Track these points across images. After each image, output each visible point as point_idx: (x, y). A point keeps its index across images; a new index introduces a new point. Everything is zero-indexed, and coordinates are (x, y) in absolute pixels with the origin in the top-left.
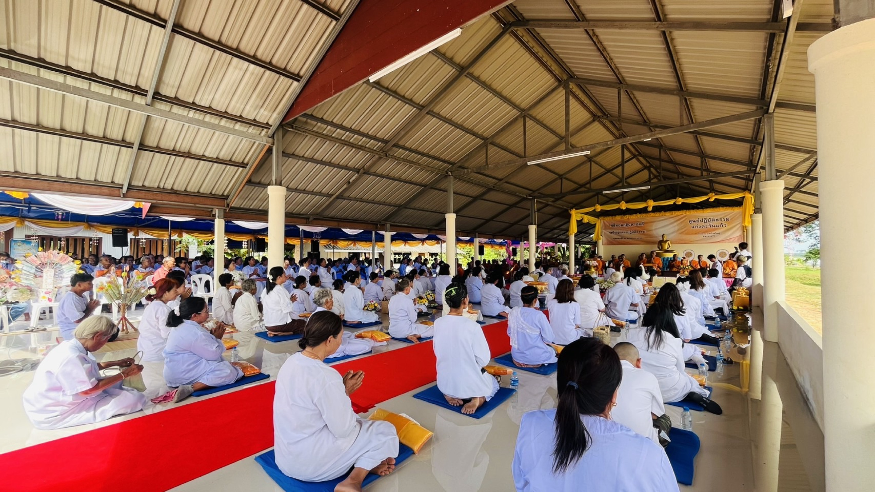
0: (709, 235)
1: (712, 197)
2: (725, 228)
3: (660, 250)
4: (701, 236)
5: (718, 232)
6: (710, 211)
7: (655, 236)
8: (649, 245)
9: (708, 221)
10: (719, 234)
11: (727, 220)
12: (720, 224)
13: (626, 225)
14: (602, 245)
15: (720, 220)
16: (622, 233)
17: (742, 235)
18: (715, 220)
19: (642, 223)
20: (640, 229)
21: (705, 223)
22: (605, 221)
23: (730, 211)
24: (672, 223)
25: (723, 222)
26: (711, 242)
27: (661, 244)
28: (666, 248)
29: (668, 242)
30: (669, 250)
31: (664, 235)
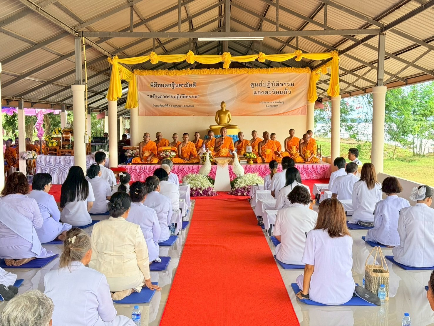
0: (273, 104)
1: (300, 55)
2: (290, 96)
3: (219, 125)
4: (263, 106)
5: (282, 100)
6: (275, 72)
7: (210, 103)
8: (203, 117)
9: (271, 85)
10: (283, 103)
11: (292, 85)
12: (285, 90)
13: (172, 85)
14: (138, 115)
15: (284, 85)
16: (166, 97)
17: (307, 106)
18: (280, 85)
19: (194, 84)
20: (192, 93)
21: (268, 87)
22: (142, 77)
23: (296, 73)
24: (231, 86)
25: (288, 88)
26: (274, 114)
27: (220, 116)
28: (226, 122)
29: (229, 113)
30: (230, 125)
31: (223, 103)
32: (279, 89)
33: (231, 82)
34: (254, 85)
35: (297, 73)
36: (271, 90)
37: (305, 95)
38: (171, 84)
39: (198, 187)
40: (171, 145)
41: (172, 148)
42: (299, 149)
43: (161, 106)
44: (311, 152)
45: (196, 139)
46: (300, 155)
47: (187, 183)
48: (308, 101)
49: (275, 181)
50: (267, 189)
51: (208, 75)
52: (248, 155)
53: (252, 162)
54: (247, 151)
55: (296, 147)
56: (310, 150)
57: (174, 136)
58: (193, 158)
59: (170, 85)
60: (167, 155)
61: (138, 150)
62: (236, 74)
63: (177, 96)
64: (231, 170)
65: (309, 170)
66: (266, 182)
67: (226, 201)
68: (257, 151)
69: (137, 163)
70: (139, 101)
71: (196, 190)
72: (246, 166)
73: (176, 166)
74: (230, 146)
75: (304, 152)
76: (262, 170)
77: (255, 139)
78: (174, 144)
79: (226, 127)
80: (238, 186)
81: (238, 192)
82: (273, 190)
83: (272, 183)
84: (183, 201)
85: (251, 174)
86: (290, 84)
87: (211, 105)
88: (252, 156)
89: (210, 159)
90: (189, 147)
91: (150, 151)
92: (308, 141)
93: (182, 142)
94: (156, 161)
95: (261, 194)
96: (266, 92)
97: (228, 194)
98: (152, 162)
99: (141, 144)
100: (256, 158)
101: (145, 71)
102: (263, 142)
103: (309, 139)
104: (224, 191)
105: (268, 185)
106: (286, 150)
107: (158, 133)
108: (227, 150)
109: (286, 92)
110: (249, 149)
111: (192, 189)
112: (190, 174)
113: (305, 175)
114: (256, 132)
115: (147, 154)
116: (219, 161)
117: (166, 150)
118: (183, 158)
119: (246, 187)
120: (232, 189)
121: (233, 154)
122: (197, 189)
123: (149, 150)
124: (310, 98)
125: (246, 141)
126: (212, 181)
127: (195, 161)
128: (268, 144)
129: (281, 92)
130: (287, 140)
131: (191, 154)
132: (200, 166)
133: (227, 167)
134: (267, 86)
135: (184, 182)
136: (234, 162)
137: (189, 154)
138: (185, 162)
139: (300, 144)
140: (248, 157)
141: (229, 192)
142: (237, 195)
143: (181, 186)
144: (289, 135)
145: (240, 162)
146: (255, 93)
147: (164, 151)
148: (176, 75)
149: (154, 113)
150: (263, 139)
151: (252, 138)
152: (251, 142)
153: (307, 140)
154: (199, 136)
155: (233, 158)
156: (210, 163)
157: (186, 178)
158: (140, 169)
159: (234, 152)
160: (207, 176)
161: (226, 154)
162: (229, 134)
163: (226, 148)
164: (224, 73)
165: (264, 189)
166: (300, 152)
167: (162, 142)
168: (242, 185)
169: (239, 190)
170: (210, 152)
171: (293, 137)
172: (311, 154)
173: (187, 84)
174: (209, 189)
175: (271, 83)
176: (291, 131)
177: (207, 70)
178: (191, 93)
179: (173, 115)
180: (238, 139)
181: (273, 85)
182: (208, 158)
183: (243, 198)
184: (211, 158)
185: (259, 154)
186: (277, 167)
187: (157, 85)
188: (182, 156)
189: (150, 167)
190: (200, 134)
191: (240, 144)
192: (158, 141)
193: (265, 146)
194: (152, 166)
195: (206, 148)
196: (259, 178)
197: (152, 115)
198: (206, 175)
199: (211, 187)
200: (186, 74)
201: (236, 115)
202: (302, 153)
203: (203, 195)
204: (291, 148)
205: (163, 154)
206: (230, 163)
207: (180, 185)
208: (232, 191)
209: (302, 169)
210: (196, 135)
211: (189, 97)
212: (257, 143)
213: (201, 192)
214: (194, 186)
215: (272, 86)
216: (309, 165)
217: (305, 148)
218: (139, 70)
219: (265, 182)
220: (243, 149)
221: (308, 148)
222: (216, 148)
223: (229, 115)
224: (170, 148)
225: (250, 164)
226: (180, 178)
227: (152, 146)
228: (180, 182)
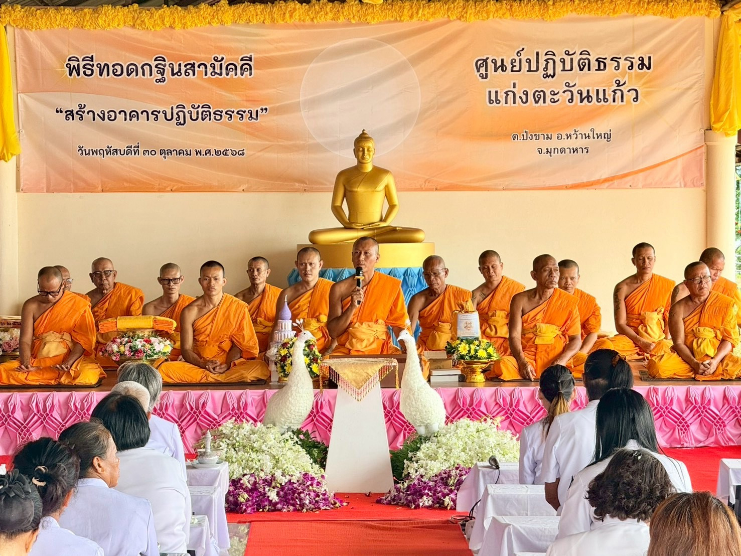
0: (565, 143)
2: (635, 110)
3: (348, 227)
4: (525, 153)
5: (602, 126)
6: (574, 14)
7: (311, 142)
8: (282, 194)
9: (559, 66)
10: (608, 137)
11: (643, 64)
12: (615, 87)
13: (154, 70)
14: (18, 189)
15: (611, 65)
16: (131, 117)
17: (704, 149)
18: (594, 65)
19: (247, 64)
20: (236, 98)
21: (546, 76)
22: (32, 36)
23: (658, 17)
24: (396, 71)
25: (626, 79)
26: (570, 182)
27: (352, 192)
28: (376, 218)
29: (388, 180)
30: (394, 230)
31: (362, 138)
32: (589, 81)
33: (397, 54)
34: (491, 66)
35: (664, 20)
36: (557, 84)
37: (696, 108)
38: (154, 63)
39: (262, 474)
40: (151, 309)
41: (155, 321)
42: (670, 325)
43: (110, 151)
44: (720, 337)
45: (254, 286)
46: (675, 349)
47: (215, 458)
48: (710, 129)
49: (557, 445)
50: (530, 479)
51: (304, 27)
52: (463, 349)
53: (480, 378)
54: (461, 333)
55: (660, 316)
56: (714, 328)
57: (166, 276)
58: (241, 364)
59: (147, 68)
60: (135, 351)
61: (16, 332)
62: (415, 23)
63: (175, 111)
64: (392, 412)
65: (712, 408)
66: (529, 453)
67: (372, 527)
68: (503, 332)
69: (13, 382)
70: (23, 132)
71: (254, 489)
72: (457, 393)
73: (175, 396)
74: (391, 312)
75: (690, 338)
76: (521, 408)
77: (496, 283)
78: (166, 304)
79: (377, 235)
80: (422, 471)
81: (421, 496)
82: (552, 480)
83: (548, 452)
84: (200, 524)
85: (474, 425)
86: (637, 62)
87: (316, 148)
88: (482, 353)
89: (309, 365)
90: (227, 318)
91: (67, 337)
92: (706, 292)
93: (198, 298)
94: (90, 374)
95: (506, 500)
96: (539, 96)
97: (379, 502)
98: (75, 378)
99: (33, 307)
100: (498, 362)
101: (46, 12)
102: (532, 293)
103: (708, 286)
104: (367, 491)
105: (535, 464)
106: (620, 330)
107: (98, 263)
108: (380, 329)
109: (619, 93)
110: (468, 326)
111: (235, 483)
112: (228, 426)
113: (694, 428)
114: (495, 258)
115: (54, 348)
116: (346, 371)
117: (134, 330)
118: (202, 363)
119: (453, 473)
120: (396, 482)
121: (402, 343)
122: (255, 483)
123: (60, 332)
124: (719, 119)
125: (459, 293)
126: (315, 452)
127: (251, 375)
128: (549, 305)
129: (601, 96)
130: (625, 290)
131: (233, 345)
132: (270, 393)
133: (376, 395)
134: (541, 72)
135: (204, 454)
136: (405, 377)
137: (227, 345)
138: (210, 380)
139: (674, 304)
140: (462, 357)
141: (383, 494)
142: (417, 507)
143: (193, 471)
144: (633, 270)
145: (433, 379)
146: (493, 98)
147: (123, 334)
148: (171, 27)
149: (84, 181)
150: (532, 284)
151: (483, 280)
152: (478, 296)
153: (701, 289)
154: (263, 274)
155: (402, 361)
156: (309, 382)
157: (214, 440)
158: (27, 408)
159: (407, 336)
160: (298, 433)
161: (374, 346)
162: (390, 266)
163: (376, 321)
164: (369, 18)
165: (522, 481)
166: (674, 339)
167: (114, 299)
168: (436, 467)
169: (426, 486)
170: (307, 335)
171: (647, 277)
172: (717, 343)
173: (217, 64)
174: (303, 484)
175: (557, 59)
176: (640, 252)
177: (298, 5)
178: (232, 99)
179: (161, 190)
180: (426, 286)
181: (568, 67)
182: (300, 359)
183: (437, 517)
184: (314, 360)
185: (508, 345)
186: (569, 394)
187: (96, 70)
188: (199, 355)
189: (68, 400)
190: (269, 267)
191: (434, 306)
192: (98, 295)
193: (538, 313)
194: (78, 395)
195: (294, 318)
196: (505, 440)
197: (77, 190)
198: (295, 428)
199: (312, 473)
200: (214, 25)
201: (416, 190)
202: (681, 340)
203: (279, 506)
204: (642, 322)
205: (122, 349)
206: (389, 380)
207: (188, 467)
208: (398, 490)
209: (684, 406)
210: (251, 271)
211: (225, 117)
212: (502, 301)
213: (273, 496)
214: (247, 471)
215: (564, 70)
216: (709, 387)
217: (696, 319)
218: (23, 6)
219: (523, 451)
220: (446, 327)
221: (706, 317)
222: (333, 319)
223: (387, 188)
224: (146, 322)
225: (472, 384)
226: (191, 442)
227: (76, 317)
228: (189, 456)
